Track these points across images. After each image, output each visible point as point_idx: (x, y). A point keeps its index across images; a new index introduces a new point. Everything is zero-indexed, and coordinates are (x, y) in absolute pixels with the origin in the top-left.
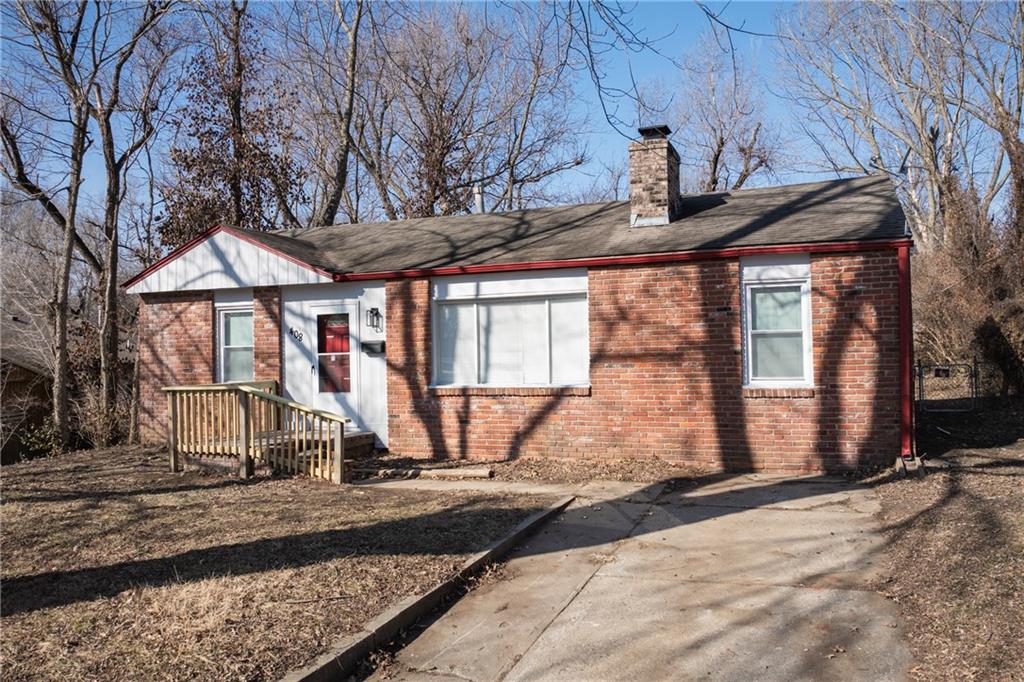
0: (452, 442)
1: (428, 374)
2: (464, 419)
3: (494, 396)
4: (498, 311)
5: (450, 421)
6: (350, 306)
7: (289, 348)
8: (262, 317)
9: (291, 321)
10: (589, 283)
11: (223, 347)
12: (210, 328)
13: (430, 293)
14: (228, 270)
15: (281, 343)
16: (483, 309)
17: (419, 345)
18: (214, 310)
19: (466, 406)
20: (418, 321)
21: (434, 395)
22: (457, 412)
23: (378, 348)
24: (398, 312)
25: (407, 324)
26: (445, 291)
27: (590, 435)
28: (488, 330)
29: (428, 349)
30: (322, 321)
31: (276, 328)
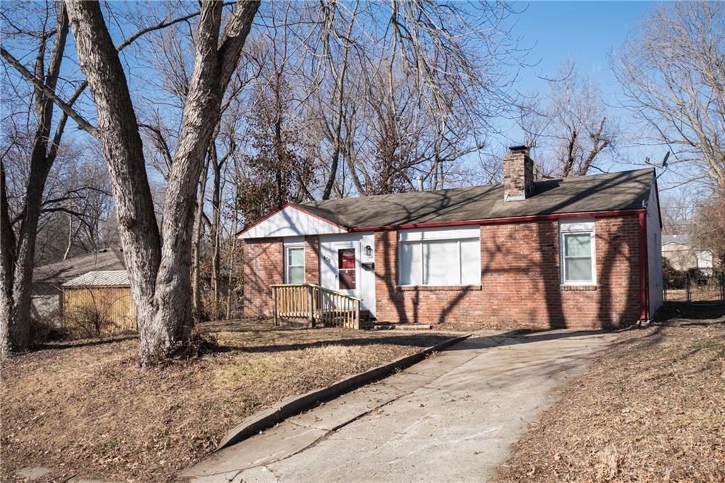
0: (410, 314)
1: (397, 279)
2: (416, 303)
3: (431, 291)
4: (432, 246)
5: (408, 304)
6: (356, 244)
7: (324, 267)
8: (310, 250)
9: (324, 252)
10: (481, 232)
11: (288, 266)
12: (282, 256)
13: (398, 238)
14: (293, 227)
15: (319, 264)
16: (425, 246)
17: (392, 264)
18: (284, 247)
19: (417, 296)
20: (392, 252)
21: (400, 290)
22: (413, 299)
23: (371, 266)
24: (381, 248)
25: (386, 254)
26: (405, 237)
27: (481, 310)
28: (428, 257)
29: (397, 267)
30: (341, 252)
31: (317, 257)
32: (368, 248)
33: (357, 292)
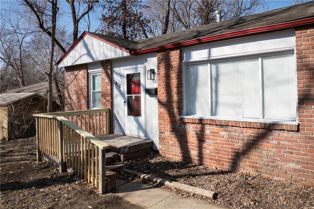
0: (194, 153)
1: (180, 109)
2: (201, 138)
3: (222, 126)
4: (224, 67)
5: (192, 138)
6: (140, 69)
7: (116, 91)
8: (104, 76)
9: (116, 78)
10: (296, 41)
11: (92, 91)
12: (86, 82)
13: (181, 58)
14: (89, 54)
15: (112, 89)
16: (214, 67)
17: (174, 90)
18: (88, 73)
19: (202, 130)
20: (174, 75)
21: (183, 123)
22: (197, 134)
23: (154, 92)
24: (163, 71)
25: (168, 77)
26: (189, 56)
27: (298, 162)
28: (217, 80)
29: (180, 93)
30: (129, 78)
31: (109, 82)
32: (152, 71)
33: (142, 119)
